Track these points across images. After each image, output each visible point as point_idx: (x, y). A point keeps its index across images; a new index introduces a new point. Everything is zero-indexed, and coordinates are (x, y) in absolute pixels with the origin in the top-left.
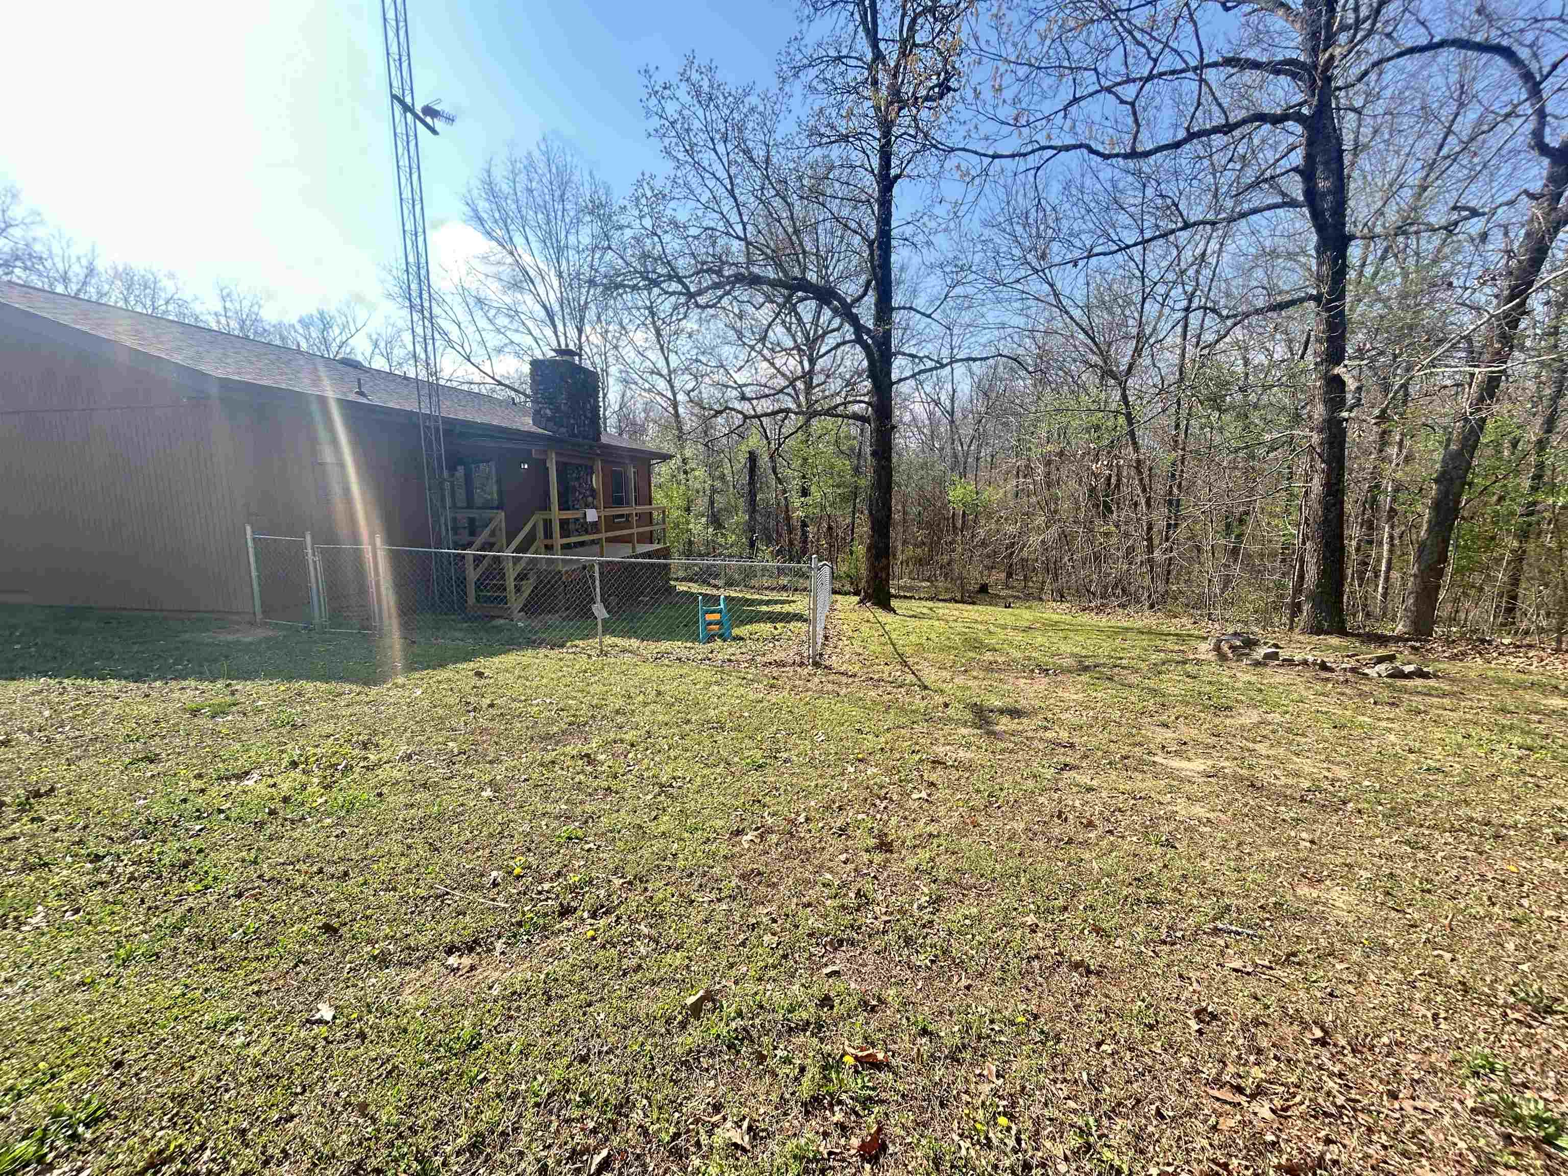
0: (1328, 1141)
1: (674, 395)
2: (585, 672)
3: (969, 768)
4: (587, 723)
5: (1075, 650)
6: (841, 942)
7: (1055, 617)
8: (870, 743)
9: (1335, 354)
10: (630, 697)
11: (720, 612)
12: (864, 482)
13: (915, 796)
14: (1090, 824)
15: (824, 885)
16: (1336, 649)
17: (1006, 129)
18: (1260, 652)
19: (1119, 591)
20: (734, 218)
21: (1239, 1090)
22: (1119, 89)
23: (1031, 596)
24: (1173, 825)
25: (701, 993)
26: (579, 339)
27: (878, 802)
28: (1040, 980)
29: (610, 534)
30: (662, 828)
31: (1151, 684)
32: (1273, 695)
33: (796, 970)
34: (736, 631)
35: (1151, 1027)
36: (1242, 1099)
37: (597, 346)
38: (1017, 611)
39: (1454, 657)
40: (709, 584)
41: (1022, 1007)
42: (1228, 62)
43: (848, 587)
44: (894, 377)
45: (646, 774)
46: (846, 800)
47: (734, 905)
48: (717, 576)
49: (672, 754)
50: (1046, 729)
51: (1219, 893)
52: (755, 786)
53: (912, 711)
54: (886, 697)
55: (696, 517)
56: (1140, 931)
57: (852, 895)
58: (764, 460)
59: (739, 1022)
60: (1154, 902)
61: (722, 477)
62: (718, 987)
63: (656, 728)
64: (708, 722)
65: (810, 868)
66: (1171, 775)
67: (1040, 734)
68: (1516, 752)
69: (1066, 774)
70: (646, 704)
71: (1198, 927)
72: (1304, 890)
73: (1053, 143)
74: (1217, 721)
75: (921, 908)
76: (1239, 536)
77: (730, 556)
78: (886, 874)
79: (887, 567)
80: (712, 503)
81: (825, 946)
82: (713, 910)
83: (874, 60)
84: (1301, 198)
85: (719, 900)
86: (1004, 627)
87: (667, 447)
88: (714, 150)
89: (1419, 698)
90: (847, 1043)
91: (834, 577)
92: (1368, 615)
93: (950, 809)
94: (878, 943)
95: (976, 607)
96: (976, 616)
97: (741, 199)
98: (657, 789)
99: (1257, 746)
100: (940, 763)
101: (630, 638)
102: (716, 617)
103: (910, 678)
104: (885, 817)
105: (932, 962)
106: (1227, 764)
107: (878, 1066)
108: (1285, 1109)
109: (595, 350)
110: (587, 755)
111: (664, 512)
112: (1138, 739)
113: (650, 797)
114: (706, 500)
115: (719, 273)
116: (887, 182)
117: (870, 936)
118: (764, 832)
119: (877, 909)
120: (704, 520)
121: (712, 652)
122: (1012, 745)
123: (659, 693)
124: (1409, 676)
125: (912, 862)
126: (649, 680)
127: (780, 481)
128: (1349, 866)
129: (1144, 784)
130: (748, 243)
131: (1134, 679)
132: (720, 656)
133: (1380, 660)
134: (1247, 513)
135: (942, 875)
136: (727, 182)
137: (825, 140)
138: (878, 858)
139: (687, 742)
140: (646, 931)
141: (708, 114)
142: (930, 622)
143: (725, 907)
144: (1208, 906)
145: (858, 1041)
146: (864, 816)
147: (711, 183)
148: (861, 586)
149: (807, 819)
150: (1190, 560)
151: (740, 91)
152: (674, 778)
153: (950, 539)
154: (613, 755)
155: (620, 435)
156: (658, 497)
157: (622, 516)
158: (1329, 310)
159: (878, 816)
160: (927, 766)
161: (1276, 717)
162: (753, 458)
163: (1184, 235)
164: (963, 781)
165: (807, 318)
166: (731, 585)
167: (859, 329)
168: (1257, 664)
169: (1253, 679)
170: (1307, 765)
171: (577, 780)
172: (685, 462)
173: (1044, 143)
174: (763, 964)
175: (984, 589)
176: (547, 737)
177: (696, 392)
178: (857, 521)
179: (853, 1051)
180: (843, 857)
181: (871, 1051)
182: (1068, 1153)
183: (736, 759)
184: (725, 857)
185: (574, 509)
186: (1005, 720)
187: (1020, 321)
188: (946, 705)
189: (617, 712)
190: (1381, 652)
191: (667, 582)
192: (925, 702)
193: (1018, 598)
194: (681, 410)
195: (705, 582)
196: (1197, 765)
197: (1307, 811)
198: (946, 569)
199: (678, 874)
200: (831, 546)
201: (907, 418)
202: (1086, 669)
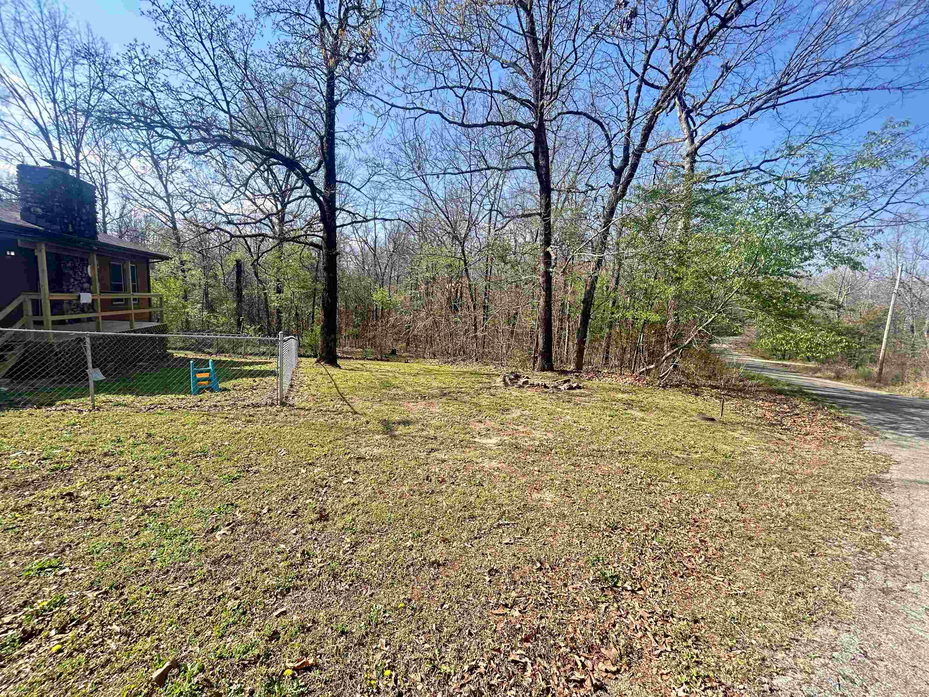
0: (542, 618)
1: (173, 213)
2: (74, 424)
3: (379, 459)
4: (72, 467)
5: (440, 385)
6: (288, 590)
7: (431, 367)
8: (318, 451)
9: (547, 242)
10: (119, 441)
11: (208, 371)
12: (319, 286)
13: (345, 482)
14: (443, 481)
15: (279, 553)
16: (549, 378)
17: (398, 92)
18: (522, 380)
19: (462, 352)
20: (220, 96)
21: (506, 606)
22: (456, 89)
23: (418, 356)
24: (482, 473)
25: (167, 664)
26: (77, 156)
27: (320, 489)
28: (413, 577)
29: (104, 314)
30: (143, 540)
31: (475, 400)
32: (526, 402)
33: (253, 620)
34: (221, 385)
35: (468, 586)
36: (507, 610)
37: (96, 166)
38: (412, 365)
39: (589, 379)
40: (203, 352)
41: (402, 597)
42: (504, 92)
43: (309, 353)
44: (338, 224)
45: (130, 501)
46: (298, 492)
47: (204, 586)
48: (211, 346)
49: (158, 481)
50: (423, 430)
51: (501, 505)
52: (230, 494)
53: (347, 428)
54: (330, 421)
55: (193, 303)
56: (465, 535)
57: (299, 555)
58: (248, 268)
59: (201, 675)
60: (472, 517)
61: (215, 276)
62: (184, 654)
63: (144, 462)
64: (193, 452)
65: (269, 544)
66: (482, 447)
67: (420, 433)
68: (608, 418)
69: (432, 454)
70: (135, 445)
71: (491, 526)
72: (536, 496)
73: (424, 107)
74: (503, 417)
75: (345, 552)
76: (514, 325)
77: (221, 332)
78: (323, 536)
79: (335, 340)
80: (206, 294)
81: (276, 596)
82: (185, 595)
83: (322, 25)
84: (533, 165)
85: (191, 586)
86: (404, 374)
87: (165, 251)
88: (202, 42)
89: (577, 398)
90: (287, 660)
91: (300, 346)
92: (562, 362)
93: (367, 486)
94: (315, 583)
95: (389, 363)
96: (388, 368)
97: (225, 84)
98: (140, 511)
99: (519, 428)
100: (361, 458)
101: (125, 394)
102: (206, 375)
103: (346, 408)
104: (325, 498)
105: (350, 585)
106: (506, 438)
107: (308, 668)
108: (524, 609)
109: (92, 168)
110: (70, 494)
111: (161, 298)
112: (468, 430)
113: (133, 517)
114: (201, 291)
115: (207, 131)
116: (332, 104)
117: (309, 580)
118: (233, 527)
119: (315, 560)
120: (199, 305)
121: (201, 401)
122: (404, 442)
123: (149, 435)
124: (574, 389)
125: (340, 525)
126: (142, 426)
127: (260, 281)
128: (552, 480)
129: (471, 454)
130: (231, 116)
131: (467, 398)
132: (208, 404)
133: (565, 382)
134: (517, 314)
135: (359, 527)
136: (213, 68)
137: (289, 63)
138: (318, 526)
139: (173, 470)
140: (118, 629)
141: (196, 15)
142: (361, 373)
143: (196, 589)
144: (496, 514)
145: (296, 656)
146: (310, 500)
147: (200, 66)
148: (318, 352)
149: (269, 510)
150: (493, 336)
151: (223, 8)
152: (158, 499)
153: (374, 323)
154: (98, 489)
155: (120, 237)
156: (157, 288)
157: (121, 300)
158: (545, 221)
159: (320, 499)
160: (353, 462)
161: (527, 412)
162: (239, 264)
163: (489, 172)
164: (375, 468)
165: (281, 177)
166: (223, 352)
167: (314, 189)
168: (520, 387)
169: (519, 394)
170: (537, 434)
171: (55, 517)
172: (182, 263)
173: (419, 105)
174: (225, 624)
175: (394, 352)
176: (25, 484)
177: (191, 213)
178: (316, 311)
179: (291, 665)
180: (294, 531)
181: (305, 660)
182: (423, 676)
183: (216, 477)
184: (200, 551)
185: (68, 291)
186: (401, 427)
187: (411, 202)
188: (368, 423)
189: (106, 455)
190: (566, 378)
191: (165, 351)
192: (355, 422)
193: (412, 357)
194: (178, 226)
195: (200, 351)
196: (495, 440)
197: (537, 457)
198: (372, 341)
199: (155, 574)
200: (298, 326)
201: (348, 249)
202: (445, 395)
